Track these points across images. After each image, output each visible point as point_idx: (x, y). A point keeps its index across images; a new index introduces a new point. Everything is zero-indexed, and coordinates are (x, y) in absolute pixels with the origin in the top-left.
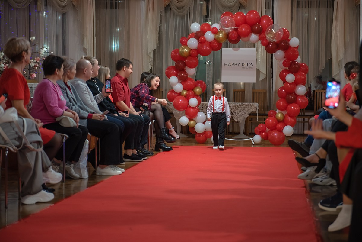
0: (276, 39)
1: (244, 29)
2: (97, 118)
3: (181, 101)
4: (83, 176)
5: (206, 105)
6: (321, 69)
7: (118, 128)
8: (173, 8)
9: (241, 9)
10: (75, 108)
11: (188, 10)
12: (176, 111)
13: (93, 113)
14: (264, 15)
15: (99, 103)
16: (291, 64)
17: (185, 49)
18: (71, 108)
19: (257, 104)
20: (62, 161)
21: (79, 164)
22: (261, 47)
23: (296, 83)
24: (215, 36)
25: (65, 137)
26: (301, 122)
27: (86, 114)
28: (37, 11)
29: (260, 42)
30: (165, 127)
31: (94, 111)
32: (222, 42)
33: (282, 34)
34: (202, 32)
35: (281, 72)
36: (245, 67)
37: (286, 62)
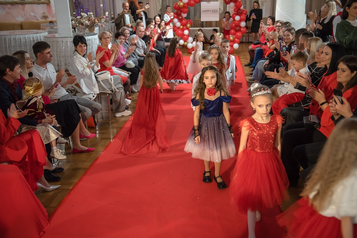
3: (180, 32)
16: (238, 10)
17: (181, 3)
23: (241, 21)
36: (214, 12)
37: (235, 10)
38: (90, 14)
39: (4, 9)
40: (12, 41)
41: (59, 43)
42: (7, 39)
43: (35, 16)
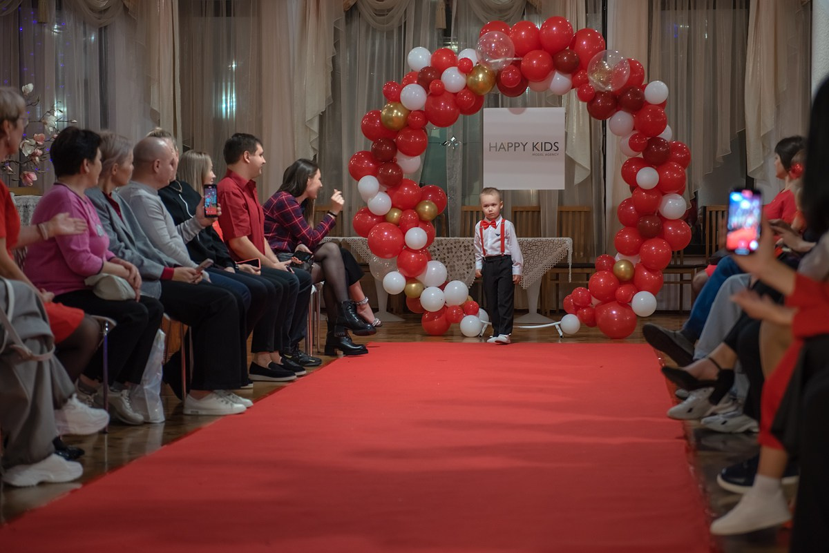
0: (612, 84)
1: (535, 61)
2: (185, 277)
3: (388, 236)
4: (151, 417)
5: (446, 245)
6: (720, 154)
7: (236, 301)
8: (366, 12)
9: (529, 13)
10: (130, 254)
11: (401, 19)
12: (375, 259)
13: (176, 266)
14: (584, 27)
15: (190, 242)
16: (649, 143)
17: (395, 111)
18: (120, 254)
19: (568, 241)
20: (101, 381)
21: (143, 389)
22: (578, 106)
23: (662, 189)
24: (467, 79)
25: (107, 325)
26: (675, 283)
27: (158, 270)
28: (38, 23)
29: (574, 92)
30: (349, 298)
31: (177, 260)
32: (485, 93)
33: (626, 73)
34: (436, 69)
35: (626, 163)
36: (540, 152)
37: (636, 142)
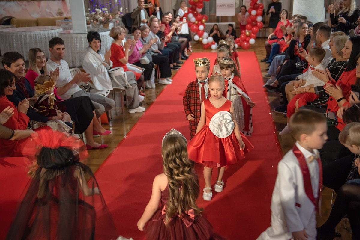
3: (195, 27)
12: (192, 32)
16: (254, 4)
23: (257, 15)
36: (229, 7)
37: (252, 4)
38: (104, 10)
39: (21, 6)
40: (28, 38)
41: (73, 39)
42: (23, 36)
43: (50, 13)
